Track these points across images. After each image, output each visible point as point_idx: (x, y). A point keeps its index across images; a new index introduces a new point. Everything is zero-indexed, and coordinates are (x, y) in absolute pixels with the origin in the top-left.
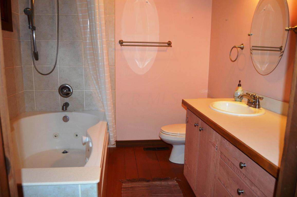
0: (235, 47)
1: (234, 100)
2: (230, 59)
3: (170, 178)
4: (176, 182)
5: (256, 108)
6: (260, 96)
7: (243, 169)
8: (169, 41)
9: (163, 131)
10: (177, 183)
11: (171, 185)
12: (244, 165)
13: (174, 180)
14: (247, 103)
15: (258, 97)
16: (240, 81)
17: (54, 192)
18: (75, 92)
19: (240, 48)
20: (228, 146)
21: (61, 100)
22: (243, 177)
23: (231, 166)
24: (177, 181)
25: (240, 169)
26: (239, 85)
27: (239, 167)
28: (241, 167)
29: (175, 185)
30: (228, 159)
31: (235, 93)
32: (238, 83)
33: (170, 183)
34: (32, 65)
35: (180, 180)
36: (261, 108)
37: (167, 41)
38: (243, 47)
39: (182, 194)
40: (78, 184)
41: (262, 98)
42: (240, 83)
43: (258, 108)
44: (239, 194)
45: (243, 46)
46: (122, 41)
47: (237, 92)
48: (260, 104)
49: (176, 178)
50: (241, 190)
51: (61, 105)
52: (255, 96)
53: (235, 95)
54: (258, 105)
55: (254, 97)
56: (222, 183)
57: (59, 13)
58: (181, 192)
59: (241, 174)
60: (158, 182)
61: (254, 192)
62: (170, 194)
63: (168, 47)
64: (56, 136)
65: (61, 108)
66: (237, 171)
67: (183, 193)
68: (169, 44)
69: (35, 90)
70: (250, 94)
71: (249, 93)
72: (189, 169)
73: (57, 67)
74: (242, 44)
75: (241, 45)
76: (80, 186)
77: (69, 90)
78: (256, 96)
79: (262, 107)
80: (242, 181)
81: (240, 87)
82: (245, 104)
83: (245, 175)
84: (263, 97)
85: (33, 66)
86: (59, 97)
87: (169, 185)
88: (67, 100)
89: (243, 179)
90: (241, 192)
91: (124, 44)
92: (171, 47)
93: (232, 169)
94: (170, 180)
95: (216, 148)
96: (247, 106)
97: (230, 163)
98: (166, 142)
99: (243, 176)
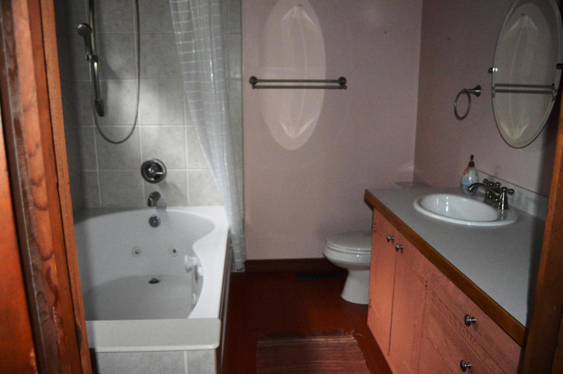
0: (464, 92)
2: (454, 114)
3: (343, 330)
4: (353, 338)
5: (501, 208)
6: (510, 187)
7: (471, 326)
8: (342, 78)
9: (330, 244)
10: (356, 341)
11: (344, 343)
12: (472, 319)
13: (351, 335)
15: (504, 188)
16: (472, 157)
17: (142, 363)
18: (172, 174)
19: (474, 93)
20: (446, 284)
21: (146, 187)
22: (470, 341)
23: (451, 318)
24: (356, 337)
25: (467, 327)
26: (471, 165)
27: (463, 323)
28: (468, 324)
29: (352, 345)
30: (445, 305)
31: (464, 179)
32: (469, 160)
33: (343, 340)
34: (92, 124)
35: (361, 335)
36: (510, 210)
38: (480, 93)
39: (364, 361)
40: (183, 351)
41: (512, 192)
42: (473, 161)
43: (504, 208)
44: (464, 369)
46: (255, 78)
47: (466, 175)
48: (508, 202)
49: (353, 331)
50: (466, 363)
51: (146, 197)
53: (463, 183)
54: (505, 203)
56: (435, 348)
57: (141, 29)
58: (363, 357)
59: (467, 334)
60: (322, 338)
61: (489, 367)
62: (342, 360)
63: (340, 90)
64: (137, 253)
65: (145, 202)
66: (460, 329)
67: (365, 359)
68: (342, 84)
69: (99, 169)
70: (490, 182)
72: (378, 316)
73: (138, 128)
76: (185, 352)
77: (160, 169)
78: (500, 187)
80: (469, 346)
81: (472, 168)
83: (474, 338)
84: (515, 188)
85: (94, 126)
86: (143, 181)
87: (340, 343)
88: (156, 188)
89: (471, 344)
90: (467, 366)
91: (258, 84)
92: (346, 89)
93: (453, 325)
94: (343, 334)
95: (425, 284)
97: (448, 314)
98: (336, 264)
99: (471, 338)
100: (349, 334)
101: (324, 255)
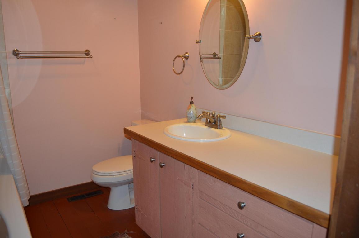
0: (179, 57)
1: (187, 121)
2: (173, 72)
3: (118, 232)
4: (128, 236)
5: (218, 128)
6: (222, 115)
7: (244, 209)
8: (87, 50)
9: (96, 172)
12: (243, 204)
13: (125, 234)
14: (205, 124)
15: (219, 115)
16: (192, 98)
19: (185, 57)
20: (213, 184)
24: (130, 235)
26: (192, 103)
28: (241, 208)
30: (214, 199)
31: (188, 112)
32: (190, 100)
35: (132, 232)
36: (223, 128)
37: (84, 50)
38: (188, 57)
41: (224, 117)
42: (193, 100)
43: (220, 128)
45: (188, 55)
46: (17, 50)
47: (189, 111)
48: (222, 124)
49: (126, 230)
52: (214, 114)
53: (188, 115)
54: (220, 125)
55: (214, 116)
56: (207, 229)
59: (238, 215)
63: (86, 58)
68: (87, 54)
70: (208, 113)
71: (206, 111)
72: (146, 216)
74: (187, 53)
75: (185, 54)
78: (216, 115)
79: (225, 127)
81: (192, 105)
82: (203, 125)
83: (245, 216)
84: (226, 115)
89: (242, 221)
90: (242, 236)
91: (20, 55)
92: (91, 57)
93: (222, 211)
94: (119, 235)
95: (192, 187)
96: (206, 127)
97: (217, 204)
98: (101, 185)
99: (241, 217)
100: (124, 234)
101: (92, 180)
